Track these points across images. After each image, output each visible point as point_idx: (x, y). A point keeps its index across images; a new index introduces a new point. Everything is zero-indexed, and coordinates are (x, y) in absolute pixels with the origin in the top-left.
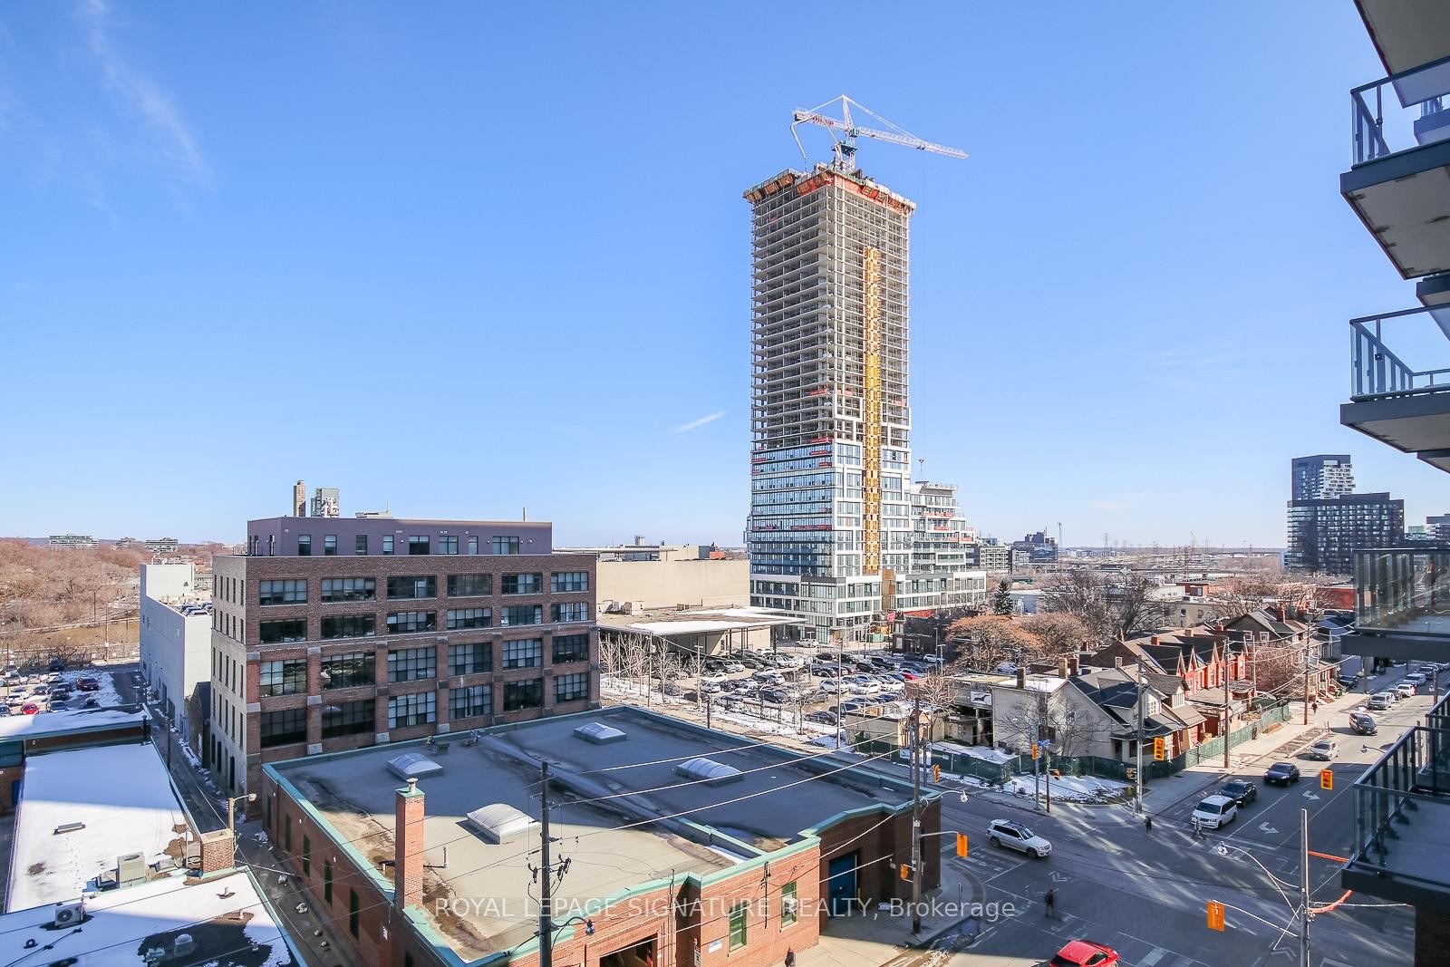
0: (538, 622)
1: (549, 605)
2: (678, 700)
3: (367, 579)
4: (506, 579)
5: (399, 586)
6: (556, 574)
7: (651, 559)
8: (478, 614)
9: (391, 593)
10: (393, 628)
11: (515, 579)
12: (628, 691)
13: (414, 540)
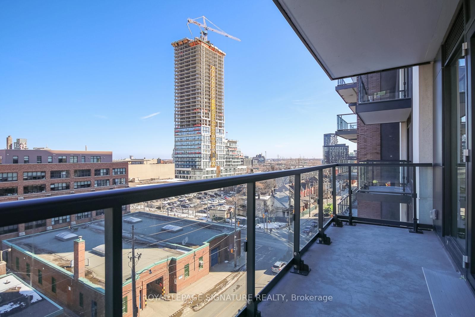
0: (108, 185)
1: (112, 179)
2: (154, 209)
3: (42, 172)
4: (96, 170)
5: (55, 174)
6: (114, 169)
7: (141, 163)
8: (86, 183)
9: (52, 177)
10: (53, 189)
11: (100, 170)
12: (136, 207)
13: (60, 157)
